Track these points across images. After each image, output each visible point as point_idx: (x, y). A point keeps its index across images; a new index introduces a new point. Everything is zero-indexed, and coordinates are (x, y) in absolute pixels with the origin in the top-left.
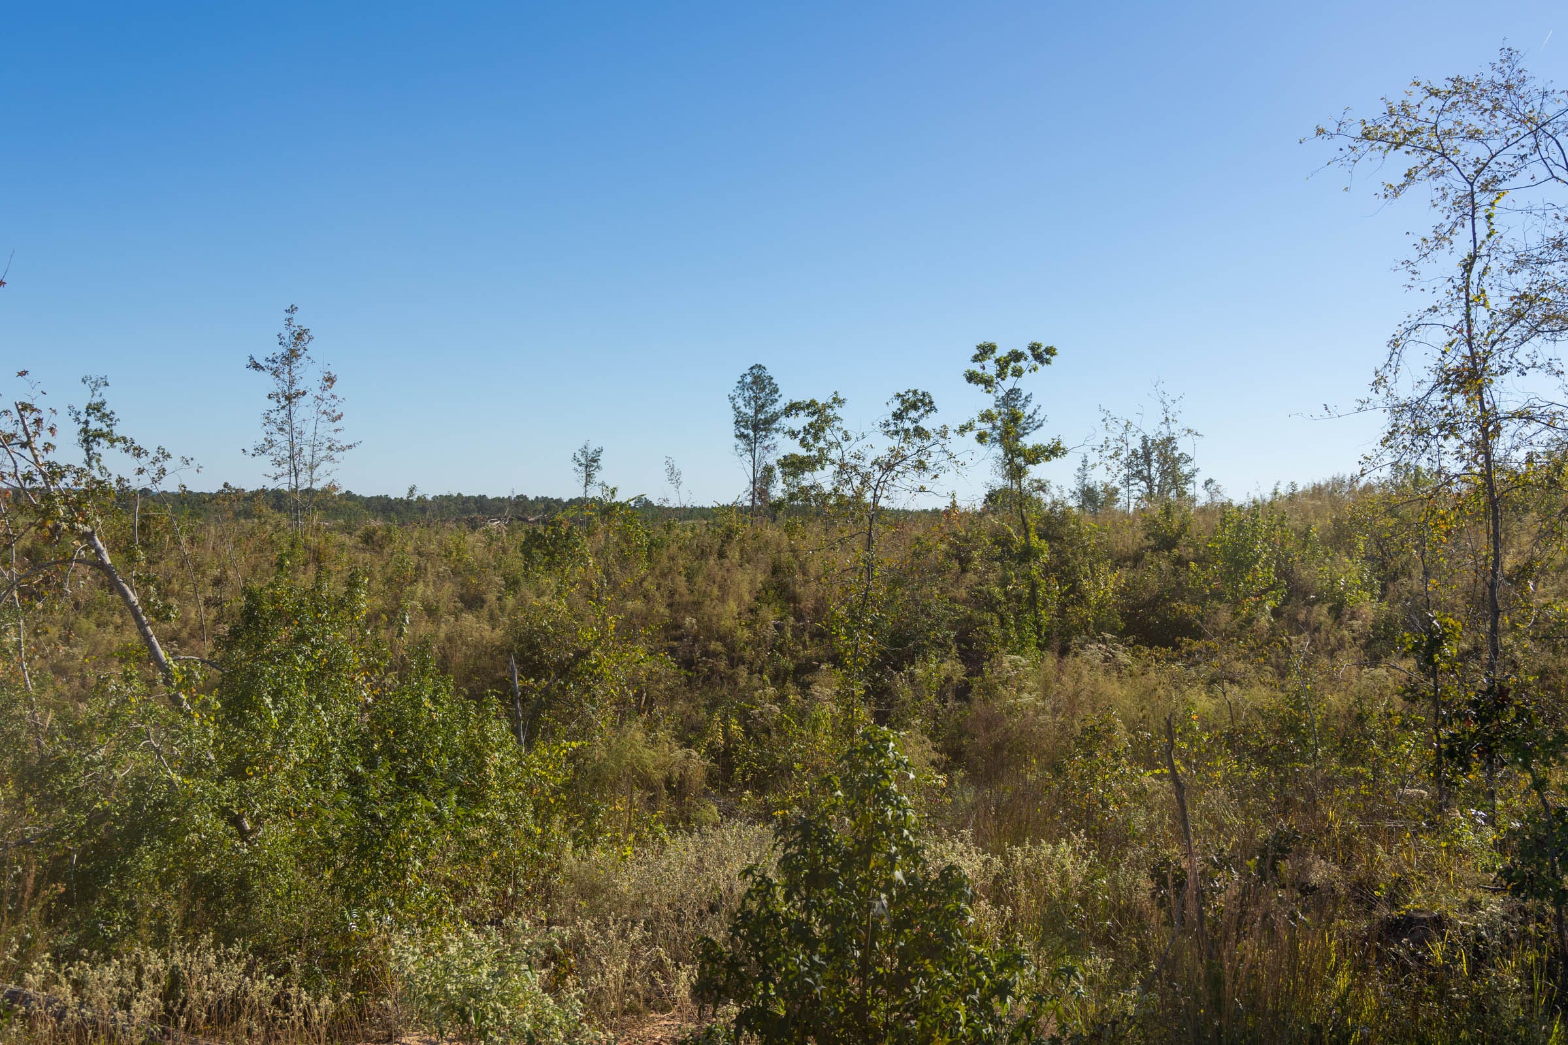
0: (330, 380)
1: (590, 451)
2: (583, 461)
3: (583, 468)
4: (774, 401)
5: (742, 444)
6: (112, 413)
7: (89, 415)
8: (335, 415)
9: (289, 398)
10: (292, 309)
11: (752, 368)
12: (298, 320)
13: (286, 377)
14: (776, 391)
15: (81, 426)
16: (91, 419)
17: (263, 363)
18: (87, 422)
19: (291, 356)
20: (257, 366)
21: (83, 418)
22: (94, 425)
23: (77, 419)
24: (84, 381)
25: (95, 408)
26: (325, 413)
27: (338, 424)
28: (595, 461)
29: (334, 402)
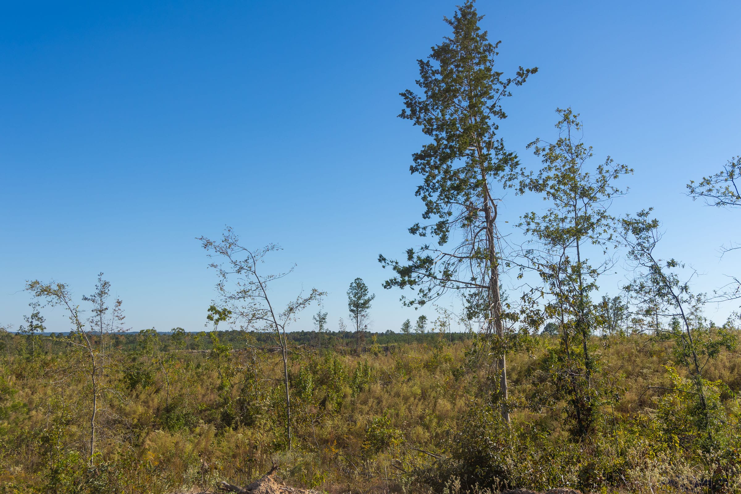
0: (119, 303)
1: (322, 314)
2: (318, 319)
3: (318, 322)
4: (366, 294)
5: (353, 314)
6: (42, 317)
7: (33, 319)
8: (122, 317)
9: (101, 311)
10: (101, 274)
11: (356, 280)
12: (104, 278)
13: (100, 302)
14: (367, 290)
15: (29, 324)
16: (34, 320)
17: (89, 297)
18: (32, 322)
19: (101, 294)
20: (86, 299)
21: (30, 320)
22: (35, 323)
23: (28, 321)
24: (30, 305)
25: (35, 316)
26: (117, 316)
27: (123, 321)
28: (324, 319)
29: (119, 312)
